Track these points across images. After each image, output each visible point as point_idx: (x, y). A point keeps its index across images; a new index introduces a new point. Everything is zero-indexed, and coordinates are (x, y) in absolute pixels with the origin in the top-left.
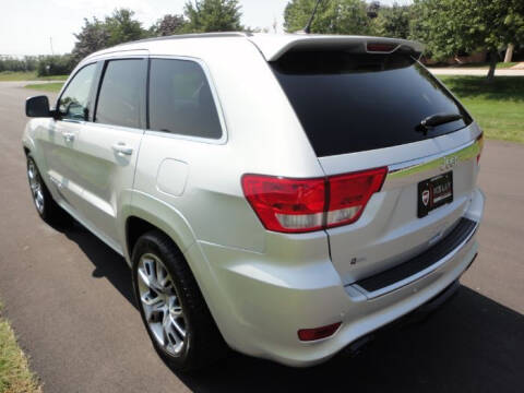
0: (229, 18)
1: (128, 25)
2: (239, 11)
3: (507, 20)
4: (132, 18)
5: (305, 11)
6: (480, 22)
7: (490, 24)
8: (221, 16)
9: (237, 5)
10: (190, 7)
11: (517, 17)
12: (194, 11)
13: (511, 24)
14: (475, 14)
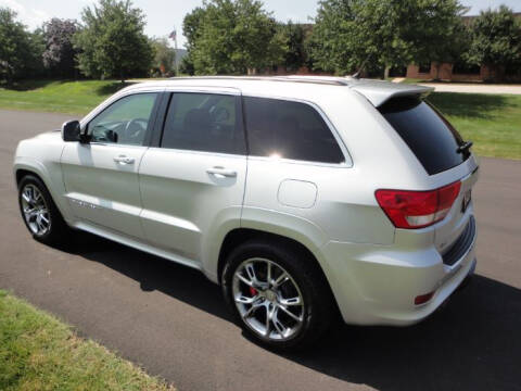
0: (133, 27)
1: (10, 27)
2: (143, 20)
3: (395, 44)
4: (15, 20)
5: (214, 24)
6: (373, 44)
7: (380, 47)
8: (124, 24)
9: (141, 14)
10: (88, 13)
11: (402, 42)
12: (93, 18)
13: (398, 48)
14: (368, 38)
